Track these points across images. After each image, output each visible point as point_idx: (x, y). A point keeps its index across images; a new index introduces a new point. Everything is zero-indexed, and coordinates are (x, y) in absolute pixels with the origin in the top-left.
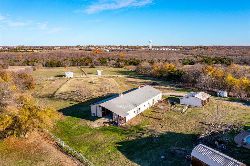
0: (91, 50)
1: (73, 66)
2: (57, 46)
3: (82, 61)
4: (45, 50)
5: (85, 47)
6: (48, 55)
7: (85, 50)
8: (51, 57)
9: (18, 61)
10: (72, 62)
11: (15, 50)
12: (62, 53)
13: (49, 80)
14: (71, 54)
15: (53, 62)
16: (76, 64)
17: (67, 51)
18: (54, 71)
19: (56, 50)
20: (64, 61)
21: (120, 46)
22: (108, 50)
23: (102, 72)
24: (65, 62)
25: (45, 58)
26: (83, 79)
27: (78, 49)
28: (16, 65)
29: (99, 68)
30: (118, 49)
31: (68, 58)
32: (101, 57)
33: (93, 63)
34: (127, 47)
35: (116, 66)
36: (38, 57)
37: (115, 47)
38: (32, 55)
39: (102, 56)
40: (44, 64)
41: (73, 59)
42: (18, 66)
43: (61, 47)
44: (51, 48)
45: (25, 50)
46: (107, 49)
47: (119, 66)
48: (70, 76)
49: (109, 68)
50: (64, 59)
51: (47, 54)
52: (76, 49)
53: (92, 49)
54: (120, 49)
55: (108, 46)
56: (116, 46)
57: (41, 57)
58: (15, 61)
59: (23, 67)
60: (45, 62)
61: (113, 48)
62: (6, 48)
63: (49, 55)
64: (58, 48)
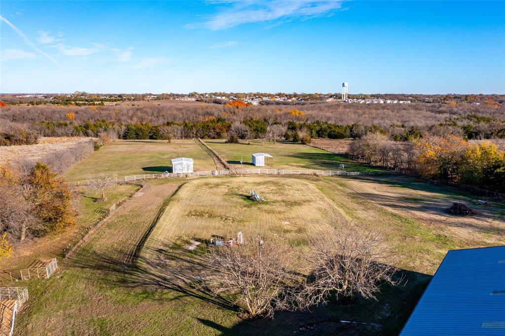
0: (219, 101)
1: (187, 137)
2: (151, 95)
3: (208, 126)
4: (127, 102)
5: (207, 96)
6: (130, 114)
7: (209, 103)
8: (138, 117)
9: (66, 125)
10: (184, 130)
11: (67, 101)
12: (163, 107)
13: (127, 183)
14: (181, 109)
15: (141, 128)
16: (193, 133)
17: (172, 104)
18: (144, 152)
19: (148, 101)
20: (167, 127)
21: (280, 95)
22: (255, 103)
23: (266, 159)
24: (169, 128)
25: (123, 118)
26: (223, 184)
27: (194, 99)
28: (60, 134)
29: (249, 144)
30: (277, 100)
31: (174, 119)
32: (248, 118)
33: (233, 131)
34: (295, 95)
35: (286, 139)
36: (109, 115)
37: (269, 95)
38: (97, 111)
39: (250, 115)
40: (122, 133)
41: (187, 121)
42: (62, 138)
43: (159, 95)
44: (140, 97)
45: (86, 101)
46: (252, 99)
47: (295, 140)
48: (185, 171)
49: (274, 146)
50: (166, 122)
51: (128, 110)
52: (189, 99)
53: (223, 100)
54: (281, 100)
55: (255, 95)
56: (271, 95)
57: (117, 115)
58: (60, 125)
59: (73, 138)
60: (124, 128)
61: (265, 99)
62: (51, 97)
63: (134, 113)
64: (153, 98)
